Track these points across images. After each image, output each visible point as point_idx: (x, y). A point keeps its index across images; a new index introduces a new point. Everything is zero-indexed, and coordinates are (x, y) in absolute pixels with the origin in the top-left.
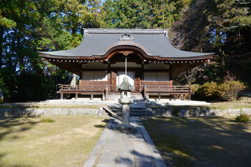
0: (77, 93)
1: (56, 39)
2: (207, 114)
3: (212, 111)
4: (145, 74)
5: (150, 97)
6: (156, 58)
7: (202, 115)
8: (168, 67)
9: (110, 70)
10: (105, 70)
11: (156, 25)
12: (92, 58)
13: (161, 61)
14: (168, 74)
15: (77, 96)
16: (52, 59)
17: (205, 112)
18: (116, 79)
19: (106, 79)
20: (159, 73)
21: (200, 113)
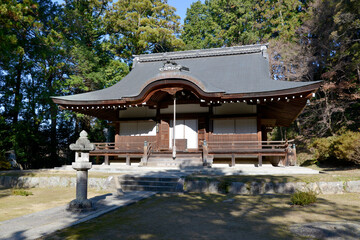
0: (107, 156)
1: (89, 76)
2: (281, 190)
3: (289, 185)
4: (216, 122)
5: (216, 160)
6: (219, 95)
7: (271, 192)
8: (254, 109)
9: (158, 119)
10: (148, 118)
11: (268, 36)
12: (122, 102)
13: (228, 100)
14: (254, 121)
15: (107, 160)
16: (70, 106)
17: (275, 187)
18: (168, 131)
19: (153, 133)
20: (238, 121)
21: (267, 188)
